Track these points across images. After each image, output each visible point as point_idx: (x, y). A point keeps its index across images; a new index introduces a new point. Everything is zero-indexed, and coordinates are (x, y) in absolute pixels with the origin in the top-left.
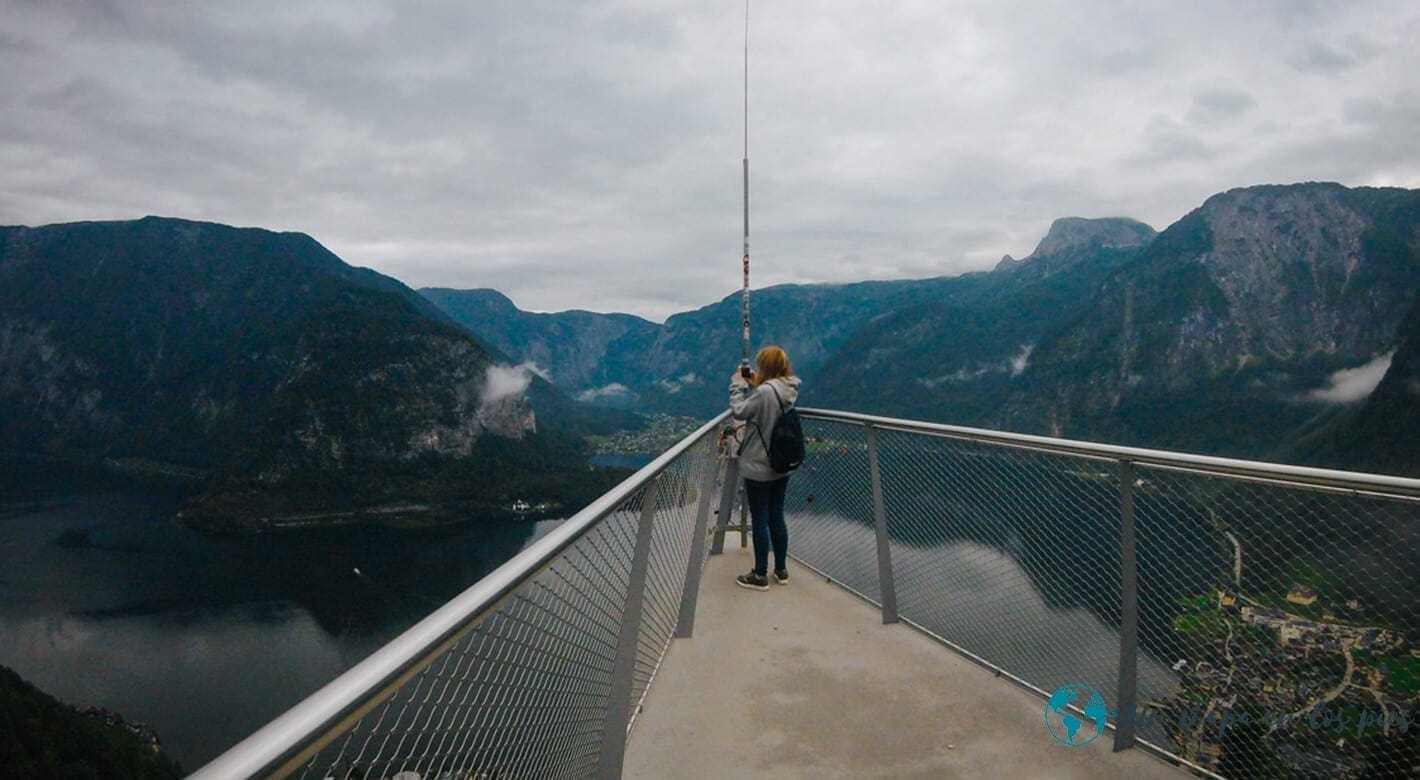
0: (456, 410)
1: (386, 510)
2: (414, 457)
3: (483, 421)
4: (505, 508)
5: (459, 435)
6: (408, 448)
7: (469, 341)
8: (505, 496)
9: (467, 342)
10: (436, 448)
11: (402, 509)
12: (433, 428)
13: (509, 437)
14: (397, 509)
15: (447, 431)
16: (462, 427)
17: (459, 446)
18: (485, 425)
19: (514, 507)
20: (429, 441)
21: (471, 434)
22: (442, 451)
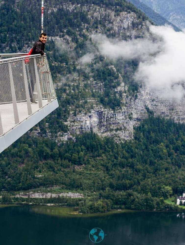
0: (119, 89)
1: (37, 196)
2: (70, 139)
3: (148, 103)
4: (168, 202)
5: (120, 117)
6: (64, 129)
7: (134, 11)
8: (169, 188)
9: (132, 13)
10: (95, 130)
11: (54, 195)
12: (92, 108)
13: (176, 121)
14: (49, 195)
15: (108, 112)
16: (124, 109)
17: (121, 129)
18: (150, 107)
19: (178, 201)
20: (88, 122)
21: (135, 116)
22: (102, 134)
